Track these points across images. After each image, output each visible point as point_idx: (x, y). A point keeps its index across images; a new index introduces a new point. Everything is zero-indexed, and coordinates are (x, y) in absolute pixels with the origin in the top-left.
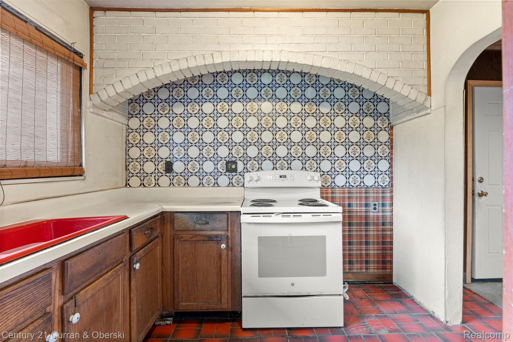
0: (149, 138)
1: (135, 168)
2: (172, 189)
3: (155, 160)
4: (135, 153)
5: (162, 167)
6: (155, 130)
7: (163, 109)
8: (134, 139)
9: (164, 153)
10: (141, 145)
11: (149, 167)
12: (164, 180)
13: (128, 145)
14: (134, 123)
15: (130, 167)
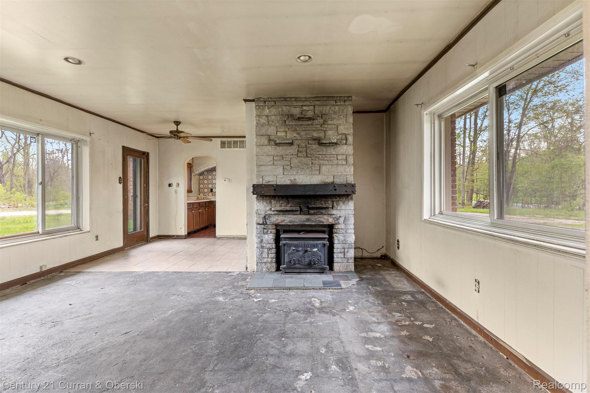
0: (206, 182)
1: (202, 191)
2: (213, 197)
3: (208, 188)
4: (201, 186)
5: (209, 190)
6: (207, 179)
7: (210, 173)
8: (201, 182)
9: (210, 186)
10: (203, 184)
11: (206, 190)
12: (210, 194)
13: (199, 184)
14: (201, 177)
15: (200, 190)
